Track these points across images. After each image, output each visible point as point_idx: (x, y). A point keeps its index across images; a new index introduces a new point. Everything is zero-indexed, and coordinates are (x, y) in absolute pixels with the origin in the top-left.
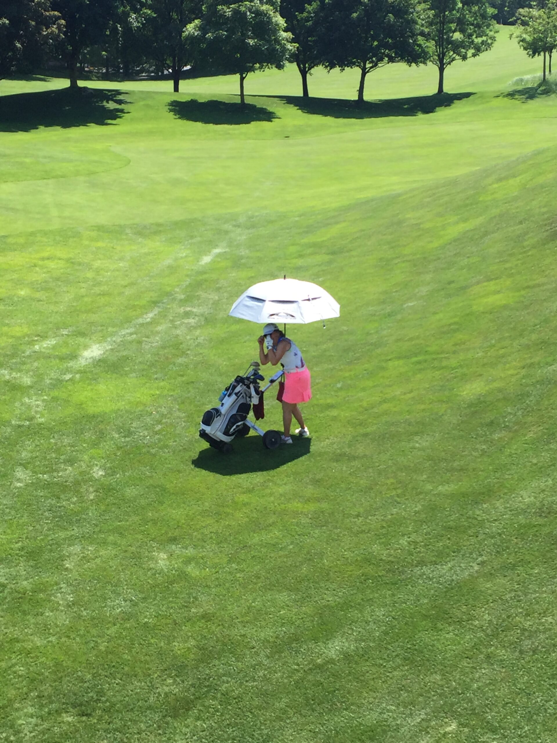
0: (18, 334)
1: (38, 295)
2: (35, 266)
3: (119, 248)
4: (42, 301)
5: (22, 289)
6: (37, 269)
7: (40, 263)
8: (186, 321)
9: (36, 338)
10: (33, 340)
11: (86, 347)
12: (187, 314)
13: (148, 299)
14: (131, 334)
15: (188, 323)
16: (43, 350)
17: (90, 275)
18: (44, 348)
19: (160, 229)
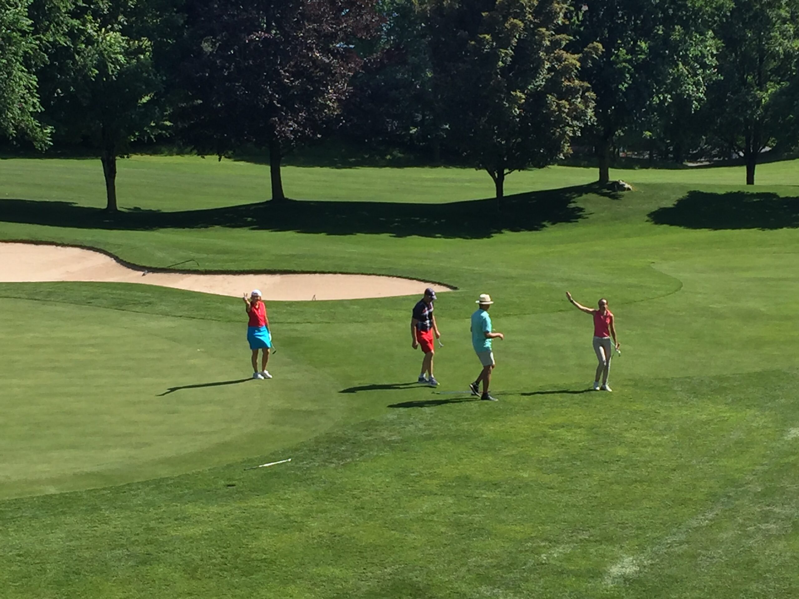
0: (519, 537)
1: (547, 479)
2: (545, 436)
3: (663, 413)
4: (551, 488)
5: (524, 470)
6: (547, 441)
7: (552, 432)
8: (763, 527)
9: (543, 544)
10: (540, 547)
11: (615, 560)
12: (766, 517)
13: (706, 490)
14: (681, 543)
15: (768, 530)
16: (552, 562)
17: (621, 451)
18: (554, 558)
19: (725, 385)
